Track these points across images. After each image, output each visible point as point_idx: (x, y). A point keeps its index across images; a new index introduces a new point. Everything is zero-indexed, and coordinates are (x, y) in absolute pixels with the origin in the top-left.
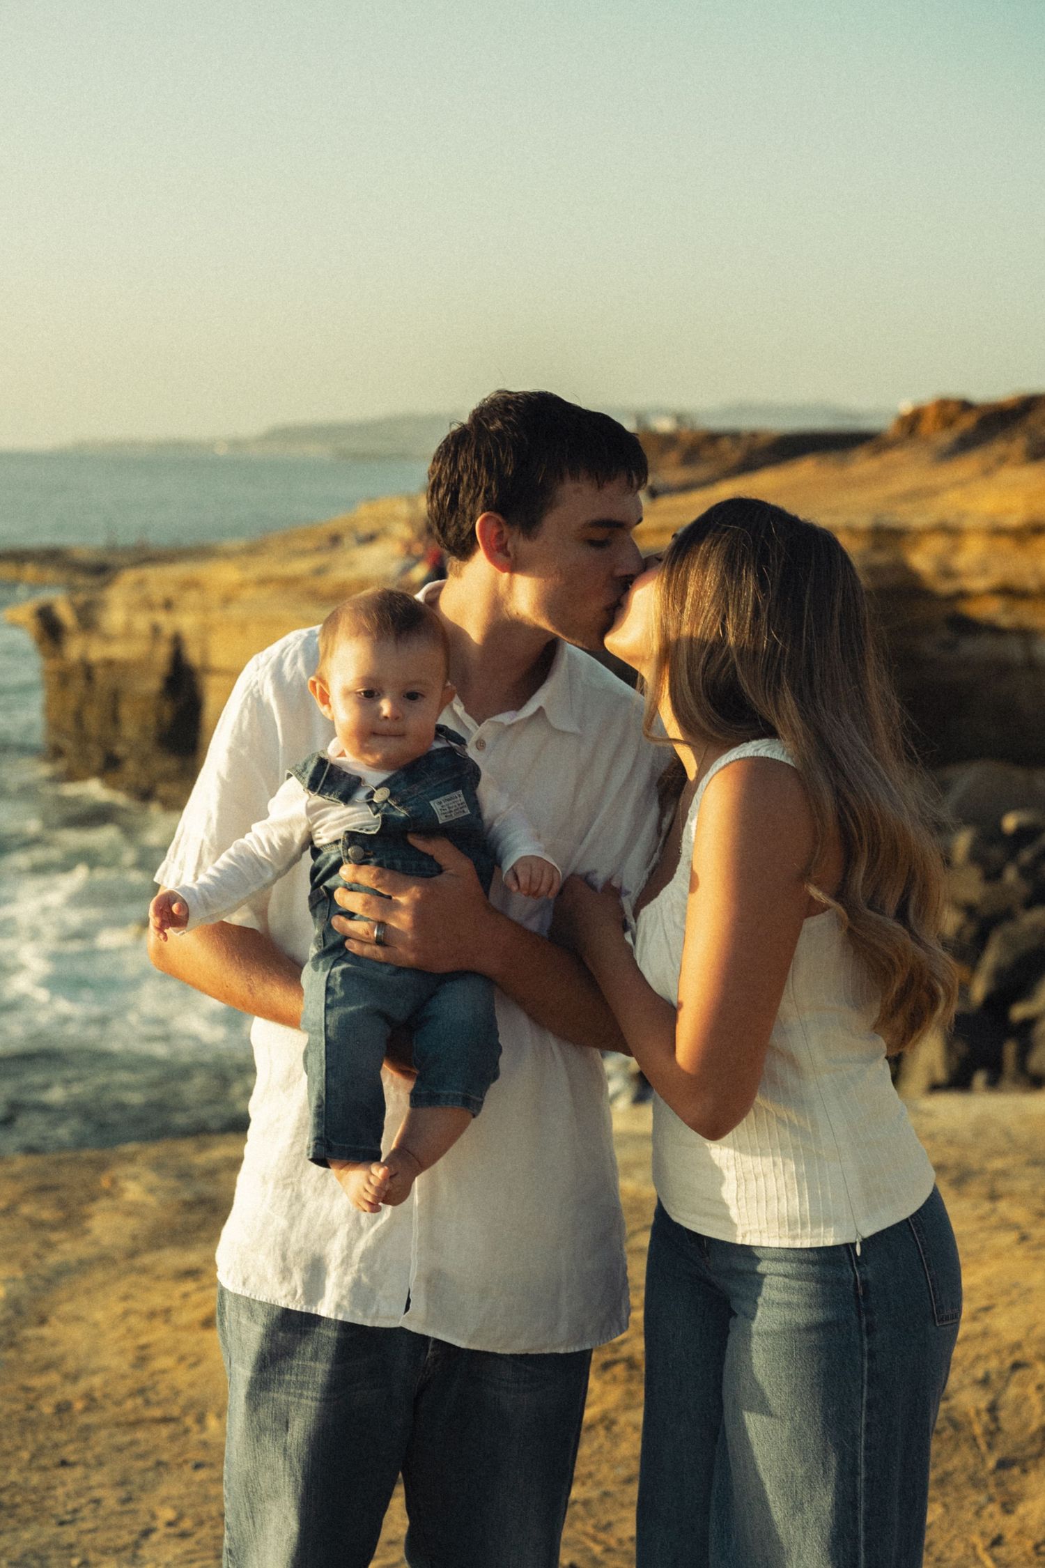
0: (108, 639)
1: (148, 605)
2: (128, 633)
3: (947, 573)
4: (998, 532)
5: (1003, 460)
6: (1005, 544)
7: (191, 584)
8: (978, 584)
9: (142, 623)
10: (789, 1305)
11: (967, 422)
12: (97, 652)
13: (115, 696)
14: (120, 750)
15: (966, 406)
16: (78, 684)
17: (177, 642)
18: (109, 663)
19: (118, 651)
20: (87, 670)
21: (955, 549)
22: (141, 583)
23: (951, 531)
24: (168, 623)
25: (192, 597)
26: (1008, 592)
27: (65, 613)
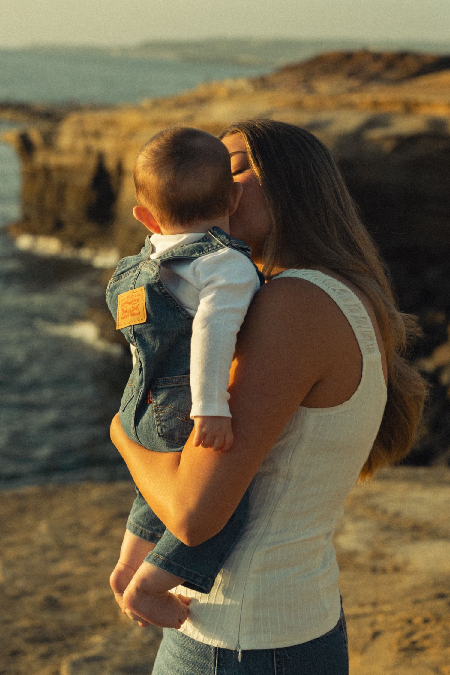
0: (60, 152)
1: (84, 134)
2: (72, 150)
7: (111, 123)
9: (81, 144)
12: (54, 160)
13: (62, 188)
14: (64, 217)
16: (41, 180)
17: (101, 157)
18: (61, 169)
19: (66, 160)
20: (47, 171)
22: (81, 122)
24: (96, 145)
25: (111, 131)
27: (35, 136)
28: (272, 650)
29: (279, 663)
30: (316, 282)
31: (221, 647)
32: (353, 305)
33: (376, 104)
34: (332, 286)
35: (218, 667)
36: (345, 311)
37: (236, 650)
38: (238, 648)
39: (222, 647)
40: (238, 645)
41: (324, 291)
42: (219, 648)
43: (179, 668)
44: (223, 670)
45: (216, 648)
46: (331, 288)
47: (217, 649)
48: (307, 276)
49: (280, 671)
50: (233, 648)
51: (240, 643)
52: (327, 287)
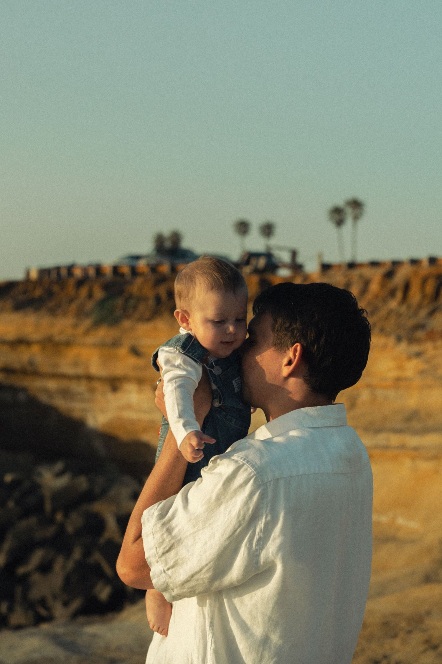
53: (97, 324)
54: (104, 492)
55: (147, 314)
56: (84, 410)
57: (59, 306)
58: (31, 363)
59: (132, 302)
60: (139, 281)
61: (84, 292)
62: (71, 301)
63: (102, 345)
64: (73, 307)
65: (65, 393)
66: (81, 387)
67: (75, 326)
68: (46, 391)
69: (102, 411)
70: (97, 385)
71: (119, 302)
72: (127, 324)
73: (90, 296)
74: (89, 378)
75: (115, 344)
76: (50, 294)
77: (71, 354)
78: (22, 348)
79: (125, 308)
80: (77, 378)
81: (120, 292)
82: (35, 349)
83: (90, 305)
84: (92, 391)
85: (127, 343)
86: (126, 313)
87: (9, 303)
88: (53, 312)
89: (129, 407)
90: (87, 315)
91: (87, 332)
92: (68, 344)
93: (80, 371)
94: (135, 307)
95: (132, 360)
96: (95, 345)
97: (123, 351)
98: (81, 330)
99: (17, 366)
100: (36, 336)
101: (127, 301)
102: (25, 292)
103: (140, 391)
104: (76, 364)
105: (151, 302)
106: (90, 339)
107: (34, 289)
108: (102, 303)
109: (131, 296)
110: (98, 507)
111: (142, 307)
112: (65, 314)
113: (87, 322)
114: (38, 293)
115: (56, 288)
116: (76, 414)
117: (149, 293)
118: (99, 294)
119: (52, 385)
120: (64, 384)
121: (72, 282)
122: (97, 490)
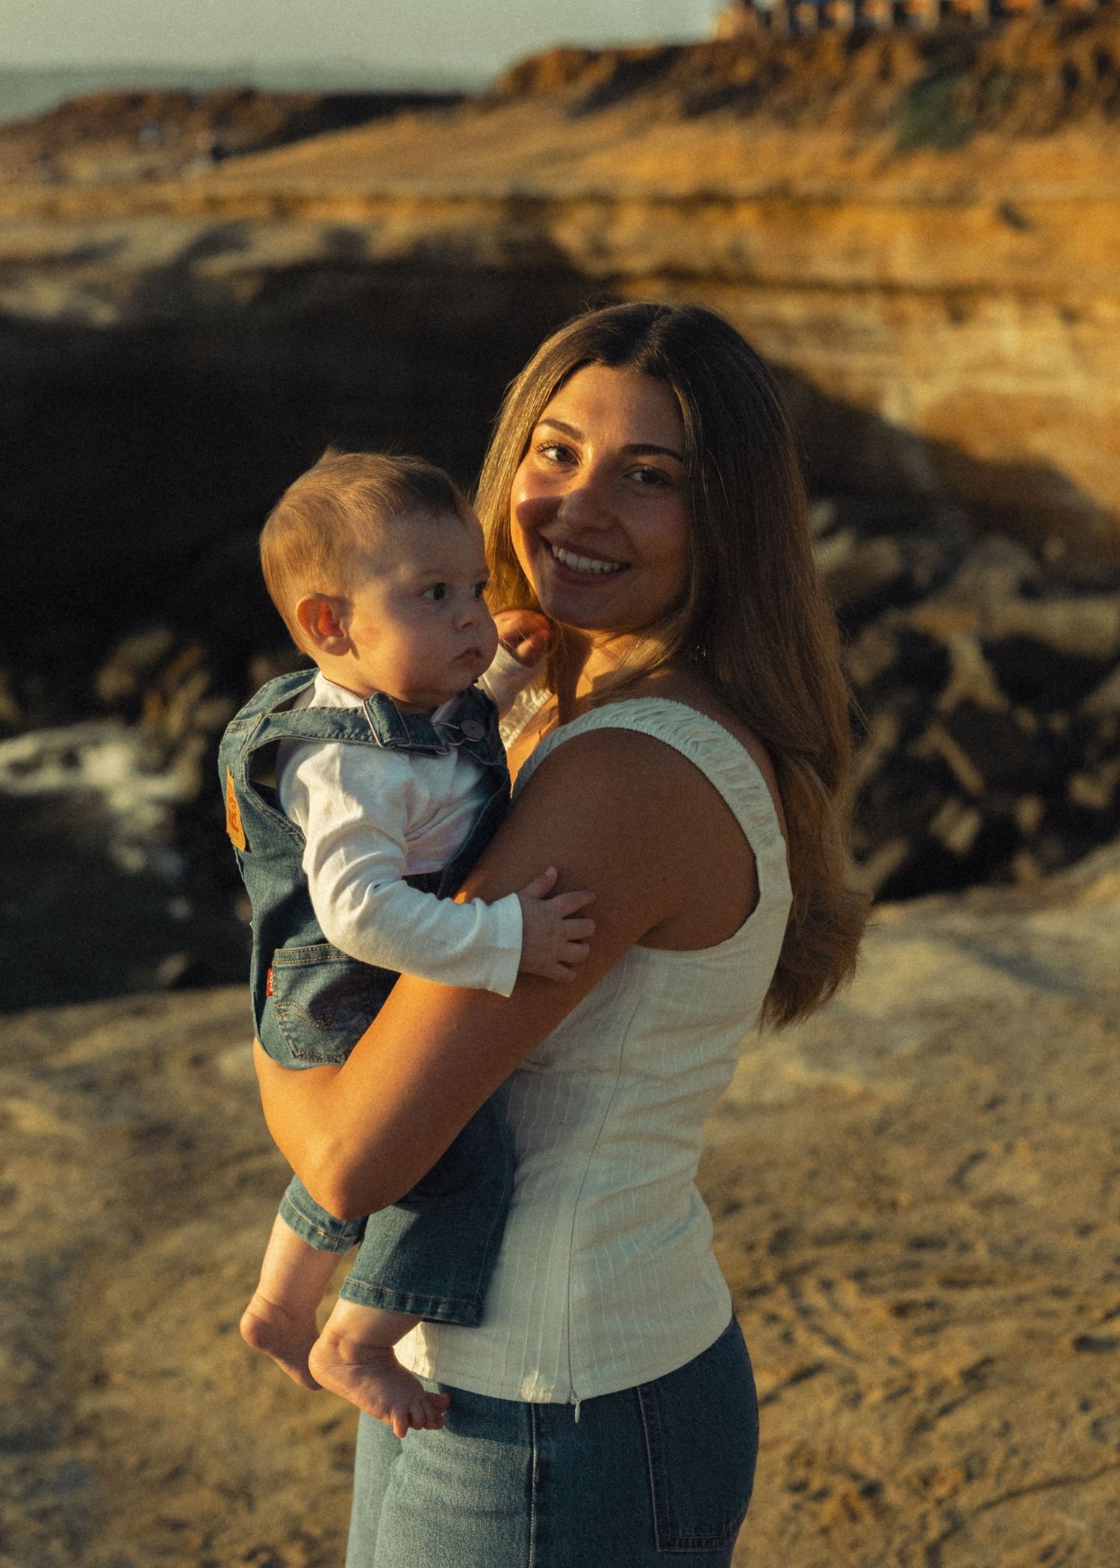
3: (600, 250)
4: (659, 201)
5: (654, 118)
6: (668, 217)
8: (637, 263)
10: (439, 1474)
11: (600, 73)
15: (590, 57)
21: (609, 221)
23: (605, 200)
26: (675, 274)
28: (635, 1389)
29: (647, 1407)
30: (661, 736)
31: (539, 1401)
32: (735, 768)
33: (213, 203)
34: (690, 738)
35: (537, 1437)
36: (719, 783)
37: (569, 1404)
38: (572, 1397)
39: (542, 1400)
40: (572, 1391)
41: (678, 751)
42: (536, 1405)
43: (456, 1450)
44: (549, 1441)
45: (529, 1404)
46: (689, 743)
47: (532, 1406)
48: (643, 722)
49: (652, 1422)
50: (563, 1401)
51: (574, 1386)
52: (682, 742)
53: (907, 148)
54: (941, 581)
55: (1042, 117)
56: (878, 373)
57: (803, 102)
58: (736, 253)
59: (1001, 85)
60: (1016, 31)
61: (868, 62)
62: (835, 88)
63: (924, 202)
64: (843, 102)
65: (827, 331)
66: (868, 315)
67: (850, 154)
68: (776, 325)
69: (926, 375)
70: (911, 307)
71: (965, 87)
72: (986, 144)
73: (885, 73)
74: (890, 289)
75: (958, 198)
76: (775, 73)
77: (843, 226)
78: (712, 215)
79: (981, 105)
80: (858, 289)
81: (969, 61)
82: (746, 217)
83: (886, 98)
84: (898, 321)
85: (990, 195)
86: (984, 117)
87: (670, 102)
88: (787, 118)
89: (996, 362)
90: (881, 124)
91: (882, 169)
92: (832, 202)
93: (865, 271)
94: (1009, 100)
95: (1006, 240)
96: (904, 203)
97: (979, 217)
98: (864, 163)
99: (700, 262)
100: (745, 184)
101: (985, 83)
102: (709, 70)
103: (1025, 321)
104: (853, 254)
105: (1052, 83)
106: (891, 188)
107: (734, 61)
108: (918, 91)
109: (996, 71)
110: (928, 617)
111: (1026, 98)
112: (821, 122)
113: (882, 143)
114: (744, 71)
115: (791, 58)
116: (856, 387)
117: (1047, 59)
118: (908, 67)
119: (791, 309)
120: (824, 305)
121: (832, 41)
122: (922, 575)
